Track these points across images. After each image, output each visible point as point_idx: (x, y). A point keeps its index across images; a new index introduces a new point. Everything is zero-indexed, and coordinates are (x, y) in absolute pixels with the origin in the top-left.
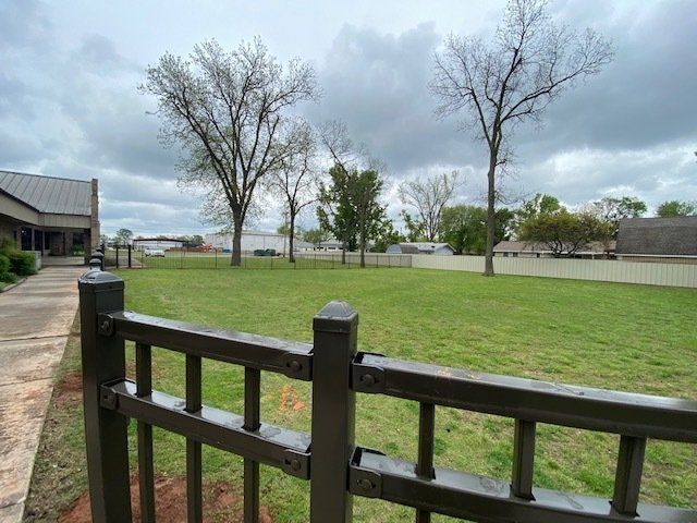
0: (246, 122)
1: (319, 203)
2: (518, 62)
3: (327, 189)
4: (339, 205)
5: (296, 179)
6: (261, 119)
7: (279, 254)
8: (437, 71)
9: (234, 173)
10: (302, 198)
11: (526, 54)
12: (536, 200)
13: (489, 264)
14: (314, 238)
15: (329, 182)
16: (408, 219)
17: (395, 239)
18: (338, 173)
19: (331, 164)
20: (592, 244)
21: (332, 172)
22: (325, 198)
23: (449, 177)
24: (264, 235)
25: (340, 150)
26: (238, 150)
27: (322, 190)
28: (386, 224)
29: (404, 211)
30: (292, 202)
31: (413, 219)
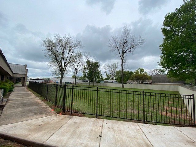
0: (65, 51)
1: (83, 70)
2: (126, 42)
3: (86, 66)
4: (89, 70)
5: (77, 64)
6: (69, 52)
7: (72, 83)
8: (110, 43)
9: (61, 63)
10: (79, 68)
11: (127, 40)
12: (139, 69)
13: (123, 85)
14: (82, 79)
15: (86, 65)
16: (107, 74)
17: (102, 79)
18: (88, 62)
19: (86, 60)
20: (147, 81)
21: (87, 62)
22: (85, 69)
23: (116, 64)
24: (68, 78)
25: (88, 58)
26: (63, 57)
27: (84, 66)
28: (101, 75)
29: (105, 72)
30: (76, 70)
31: (108, 74)
